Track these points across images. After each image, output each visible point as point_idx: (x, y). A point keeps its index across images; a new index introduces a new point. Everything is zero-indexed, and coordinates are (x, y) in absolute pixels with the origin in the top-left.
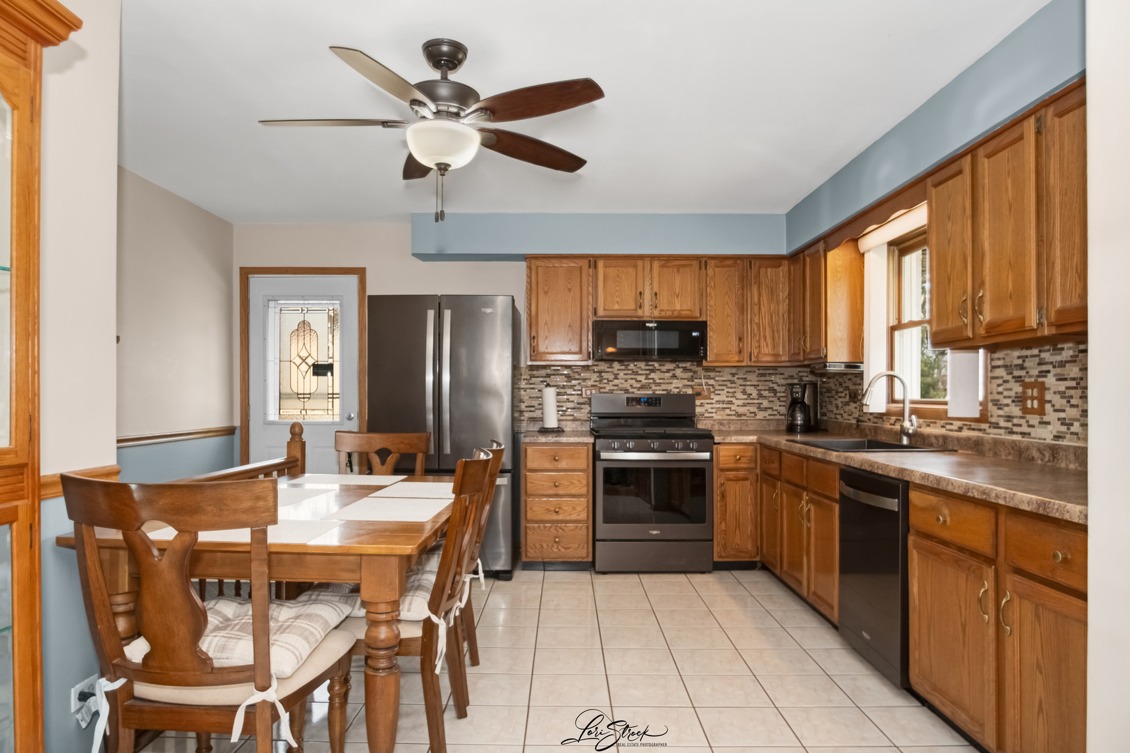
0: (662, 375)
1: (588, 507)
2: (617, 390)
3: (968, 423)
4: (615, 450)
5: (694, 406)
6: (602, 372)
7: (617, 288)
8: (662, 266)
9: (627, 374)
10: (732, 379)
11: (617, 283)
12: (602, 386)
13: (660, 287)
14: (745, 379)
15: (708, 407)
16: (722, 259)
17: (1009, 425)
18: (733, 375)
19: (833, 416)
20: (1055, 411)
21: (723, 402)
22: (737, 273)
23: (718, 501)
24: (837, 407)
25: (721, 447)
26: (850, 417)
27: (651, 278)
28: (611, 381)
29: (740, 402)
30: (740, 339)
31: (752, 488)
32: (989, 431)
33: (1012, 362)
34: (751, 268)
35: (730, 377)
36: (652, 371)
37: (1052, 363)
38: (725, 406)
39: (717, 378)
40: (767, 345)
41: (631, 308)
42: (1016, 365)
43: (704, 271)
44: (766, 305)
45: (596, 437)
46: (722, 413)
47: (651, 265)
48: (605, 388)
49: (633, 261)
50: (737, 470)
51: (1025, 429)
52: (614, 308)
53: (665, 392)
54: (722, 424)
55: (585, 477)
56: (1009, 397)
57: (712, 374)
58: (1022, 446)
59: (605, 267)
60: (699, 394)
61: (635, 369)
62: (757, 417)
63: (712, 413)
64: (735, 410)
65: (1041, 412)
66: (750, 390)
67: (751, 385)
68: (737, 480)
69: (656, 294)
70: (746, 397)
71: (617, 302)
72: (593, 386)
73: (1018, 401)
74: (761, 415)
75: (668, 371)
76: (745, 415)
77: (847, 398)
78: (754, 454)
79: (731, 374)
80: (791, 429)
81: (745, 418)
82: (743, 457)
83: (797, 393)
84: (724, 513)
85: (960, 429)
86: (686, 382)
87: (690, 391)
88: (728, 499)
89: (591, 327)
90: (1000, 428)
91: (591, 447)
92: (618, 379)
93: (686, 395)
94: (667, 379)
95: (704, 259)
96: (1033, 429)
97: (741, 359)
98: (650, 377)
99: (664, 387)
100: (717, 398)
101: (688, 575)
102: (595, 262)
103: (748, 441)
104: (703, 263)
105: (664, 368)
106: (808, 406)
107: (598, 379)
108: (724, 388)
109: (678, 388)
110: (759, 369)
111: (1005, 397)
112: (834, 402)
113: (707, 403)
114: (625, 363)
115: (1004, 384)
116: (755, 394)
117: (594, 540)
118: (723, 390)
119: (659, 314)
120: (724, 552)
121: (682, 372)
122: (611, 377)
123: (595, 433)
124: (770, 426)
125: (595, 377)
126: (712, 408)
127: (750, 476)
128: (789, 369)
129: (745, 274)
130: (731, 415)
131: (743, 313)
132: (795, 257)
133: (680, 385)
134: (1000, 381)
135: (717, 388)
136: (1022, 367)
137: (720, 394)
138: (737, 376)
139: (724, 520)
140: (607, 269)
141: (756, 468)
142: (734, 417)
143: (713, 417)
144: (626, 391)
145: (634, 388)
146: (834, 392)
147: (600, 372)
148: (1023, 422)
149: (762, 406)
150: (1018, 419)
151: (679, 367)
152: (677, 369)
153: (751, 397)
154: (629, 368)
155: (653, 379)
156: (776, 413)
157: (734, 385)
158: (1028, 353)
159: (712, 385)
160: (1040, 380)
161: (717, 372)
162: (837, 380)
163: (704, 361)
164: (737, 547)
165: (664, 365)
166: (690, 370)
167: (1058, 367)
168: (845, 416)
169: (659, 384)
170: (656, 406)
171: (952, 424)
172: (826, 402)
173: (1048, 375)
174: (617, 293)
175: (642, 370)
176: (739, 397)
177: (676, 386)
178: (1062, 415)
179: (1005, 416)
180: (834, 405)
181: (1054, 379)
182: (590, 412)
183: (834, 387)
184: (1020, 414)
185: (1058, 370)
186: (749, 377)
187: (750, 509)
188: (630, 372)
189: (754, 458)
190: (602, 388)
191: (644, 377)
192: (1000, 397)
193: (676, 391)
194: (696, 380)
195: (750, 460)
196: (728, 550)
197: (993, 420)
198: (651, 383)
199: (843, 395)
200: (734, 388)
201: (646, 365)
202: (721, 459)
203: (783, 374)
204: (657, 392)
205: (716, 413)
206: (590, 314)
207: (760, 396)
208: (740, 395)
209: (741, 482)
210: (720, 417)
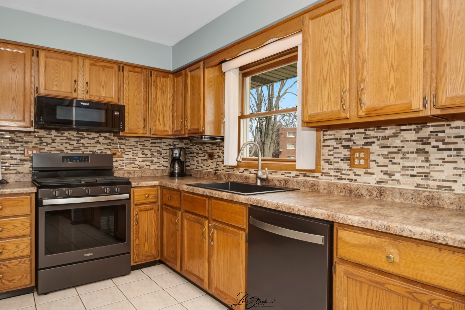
0: (89, 141)
1: (31, 244)
2: (54, 151)
3: (304, 173)
4: (56, 197)
5: (112, 162)
6: (42, 137)
7: (56, 75)
8: (92, 65)
9: (62, 139)
10: (136, 145)
11: (56, 71)
12: (41, 147)
13: (90, 79)
14: (144, 145)
15: (120, 162)
16: (134, 67)
17: (339, 174)
18: (137, 142)
19: (195, 167)
20: (378, 166)
21: (130, 159)
22: (143, 78)
23: (133, 226)
24: (198, 162)
25: (136, 189)
26: (208, 168)
27: (84, 71)
28: (49, 144)
29: (141, 159)
30: (145, 120)
31: (155, 214)
32: (320, 177)
33: (342, 136)
34: (151, 76)
35: (135, 144)
36: (82, 138)
37: (376, 137)
38: (131, 162)
39: (126, 144)
40: (160, 124)
41: (67, 91)
42: (344, 139)
43: (122, 73)
44: (160, 100)
45: (38, 188)
46: (129, 166)
47: (84, 62)
48: (44, 149)
49: (70, 57)
50: (146, 204)
51: (352, 176)
52: (53, 89)
53: (91, 153)
54: (129, 173)
55: (28, 220)
56: (338, 158)
57: (123, 142)
58: (353, 187)
59: (46, 57)
60: (115, 154)
61: (69, 136)
62: (151, 168)
63: (124, 166)
64: (137, 164)
65: (366, 167)
66: (146, 152)
67: (147, 149)
68: (146, 210)
69: (87, 83)
70: (144, 156)
71: (56, 85)
72: (33, 147)
73: (346, 160)
74: (153, 167)
75: (93, 138)
76: (144, 167)
77: (206, 157)
78: (156, 193)
79: (135, 142)
80: (172, 175)
81: (144, 169)
82: (150, 195)
83: (176, 154)
84: (138, 233)
85: (297, 176)
86: (106, 146)
87: (109, 152)
88: (140, 223)
89: (33, 102)
90: (331, 176)
91: (34, 196)
92: (55, 143)
93: (106, 155)
94: (93, 144)
95: (122, 65)
96: (359, 177)
97: (145, 132)
98: (80, 142)
99: (90, 149)
100: (126, 157)
101: (114, 280)
102: (38, 52)
103: (153, 185)
104: (121, 68)
105: (90, 137)
106: (183, 161)
107: (38, 142)
108: (131, 150)
109: (101, 150)
110: (152, 140)
111: (335, 158)
112: (195, 159)
113: (120, 160)
114: (61, 132)
115: (334, 150)
116: (149, 155)
117: (37, 269)
118: (130, 152)
119: (90, 97)
120: (138, 258)
121: (103, 139)
122: (49, 141)
123: (37, 184)
124: (158, 173)
125: (36, 140)
126: (123, 163)
127: (154, 207)
128: (169, 140)
129: (148, 79)
130: (135, 167)
131: (146, 103)
132: (177, 73)
133: (102, 148)
134: (331, 148)
135: (127, 150)
136: (350, 140)
137: (128, 154)
138: (139, 143)
139: (138, 237)
140: (48, 59)
141: (157, 202)
142: (137, 169)
143: (124, 169)
144: (62, 151)
145: (68, 149)
146: (195, 154)
147: (40, 137)
148: (350, 172)
149: (153, 162)
150: (346, 171)
151: (101, 136)
152: (99, 137)
153: (147, 156)
154: (64, 135)
155: (83, 143)
156: (161, 165)
157: (137, 149)
158: (356, 131)
159: (124, 148)
160: (365, 147)
161: (127, 140)
162: (198, 147)
163: (121, 132)
164: (146, 253)
165: (91, 134)
166: (109, 139)
167: (382, 140)
168: (204, 167)
169: (87, 147)
170: (85, 162)
171: (290, 173)
172: (189, 159)
173: (373, 144)
174: (56, 78)
175: (74, 137)
176: (140, 156)
177: (98, 149)
178: (385, 169)
179: (335, 169)
180: (195, 161)
181: (378, 147)
182: (32, 167)
183: (195, 151)
184: (348, 167)
185: (382, 142)
186: (146, 144)
187: (154, 228)
188: (65, 138)
189: (157, 196)
190: (42, 149)
191: (76, 142)
192: (331, 158)
193: (99, 152)
194: (113, 145)
195: (154, 197)
196: (140, 256)
197: (324, 171)
198: (81, 146)
199: (203, 155)
200: (137, 150)
201: (77, 134)
202: (136, 197)
203: (165, 143)
204: (85, 153)
205: (126, 166)
206: (33, 91)
207: (153, 155)
208: (140, 155)
209: (148, 211)
210: (128, 169)
